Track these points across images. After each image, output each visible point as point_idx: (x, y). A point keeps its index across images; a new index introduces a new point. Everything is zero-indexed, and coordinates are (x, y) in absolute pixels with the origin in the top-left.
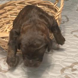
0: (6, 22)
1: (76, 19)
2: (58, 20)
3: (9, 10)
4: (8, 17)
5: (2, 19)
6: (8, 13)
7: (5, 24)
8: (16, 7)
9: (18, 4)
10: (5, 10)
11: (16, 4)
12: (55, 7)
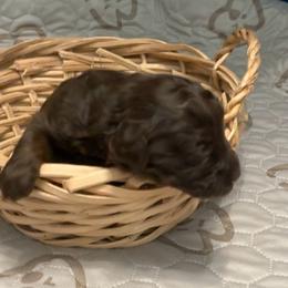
0: (20, 120)
1: (277, 118)
2: (236, 121)
3: (33, 75)
4: (27, 100)
5: (4, 107)
6: (28, 84)
7: (14, 128)
8: (59, 62)
9: (67, 50)
10: (18, 72)
11: (62, 53)
12: (218, 69)
